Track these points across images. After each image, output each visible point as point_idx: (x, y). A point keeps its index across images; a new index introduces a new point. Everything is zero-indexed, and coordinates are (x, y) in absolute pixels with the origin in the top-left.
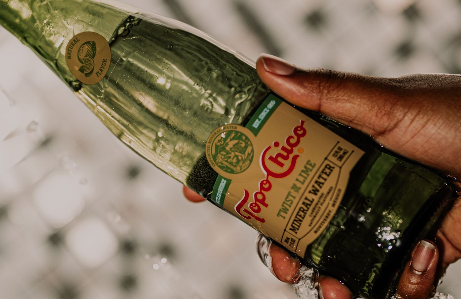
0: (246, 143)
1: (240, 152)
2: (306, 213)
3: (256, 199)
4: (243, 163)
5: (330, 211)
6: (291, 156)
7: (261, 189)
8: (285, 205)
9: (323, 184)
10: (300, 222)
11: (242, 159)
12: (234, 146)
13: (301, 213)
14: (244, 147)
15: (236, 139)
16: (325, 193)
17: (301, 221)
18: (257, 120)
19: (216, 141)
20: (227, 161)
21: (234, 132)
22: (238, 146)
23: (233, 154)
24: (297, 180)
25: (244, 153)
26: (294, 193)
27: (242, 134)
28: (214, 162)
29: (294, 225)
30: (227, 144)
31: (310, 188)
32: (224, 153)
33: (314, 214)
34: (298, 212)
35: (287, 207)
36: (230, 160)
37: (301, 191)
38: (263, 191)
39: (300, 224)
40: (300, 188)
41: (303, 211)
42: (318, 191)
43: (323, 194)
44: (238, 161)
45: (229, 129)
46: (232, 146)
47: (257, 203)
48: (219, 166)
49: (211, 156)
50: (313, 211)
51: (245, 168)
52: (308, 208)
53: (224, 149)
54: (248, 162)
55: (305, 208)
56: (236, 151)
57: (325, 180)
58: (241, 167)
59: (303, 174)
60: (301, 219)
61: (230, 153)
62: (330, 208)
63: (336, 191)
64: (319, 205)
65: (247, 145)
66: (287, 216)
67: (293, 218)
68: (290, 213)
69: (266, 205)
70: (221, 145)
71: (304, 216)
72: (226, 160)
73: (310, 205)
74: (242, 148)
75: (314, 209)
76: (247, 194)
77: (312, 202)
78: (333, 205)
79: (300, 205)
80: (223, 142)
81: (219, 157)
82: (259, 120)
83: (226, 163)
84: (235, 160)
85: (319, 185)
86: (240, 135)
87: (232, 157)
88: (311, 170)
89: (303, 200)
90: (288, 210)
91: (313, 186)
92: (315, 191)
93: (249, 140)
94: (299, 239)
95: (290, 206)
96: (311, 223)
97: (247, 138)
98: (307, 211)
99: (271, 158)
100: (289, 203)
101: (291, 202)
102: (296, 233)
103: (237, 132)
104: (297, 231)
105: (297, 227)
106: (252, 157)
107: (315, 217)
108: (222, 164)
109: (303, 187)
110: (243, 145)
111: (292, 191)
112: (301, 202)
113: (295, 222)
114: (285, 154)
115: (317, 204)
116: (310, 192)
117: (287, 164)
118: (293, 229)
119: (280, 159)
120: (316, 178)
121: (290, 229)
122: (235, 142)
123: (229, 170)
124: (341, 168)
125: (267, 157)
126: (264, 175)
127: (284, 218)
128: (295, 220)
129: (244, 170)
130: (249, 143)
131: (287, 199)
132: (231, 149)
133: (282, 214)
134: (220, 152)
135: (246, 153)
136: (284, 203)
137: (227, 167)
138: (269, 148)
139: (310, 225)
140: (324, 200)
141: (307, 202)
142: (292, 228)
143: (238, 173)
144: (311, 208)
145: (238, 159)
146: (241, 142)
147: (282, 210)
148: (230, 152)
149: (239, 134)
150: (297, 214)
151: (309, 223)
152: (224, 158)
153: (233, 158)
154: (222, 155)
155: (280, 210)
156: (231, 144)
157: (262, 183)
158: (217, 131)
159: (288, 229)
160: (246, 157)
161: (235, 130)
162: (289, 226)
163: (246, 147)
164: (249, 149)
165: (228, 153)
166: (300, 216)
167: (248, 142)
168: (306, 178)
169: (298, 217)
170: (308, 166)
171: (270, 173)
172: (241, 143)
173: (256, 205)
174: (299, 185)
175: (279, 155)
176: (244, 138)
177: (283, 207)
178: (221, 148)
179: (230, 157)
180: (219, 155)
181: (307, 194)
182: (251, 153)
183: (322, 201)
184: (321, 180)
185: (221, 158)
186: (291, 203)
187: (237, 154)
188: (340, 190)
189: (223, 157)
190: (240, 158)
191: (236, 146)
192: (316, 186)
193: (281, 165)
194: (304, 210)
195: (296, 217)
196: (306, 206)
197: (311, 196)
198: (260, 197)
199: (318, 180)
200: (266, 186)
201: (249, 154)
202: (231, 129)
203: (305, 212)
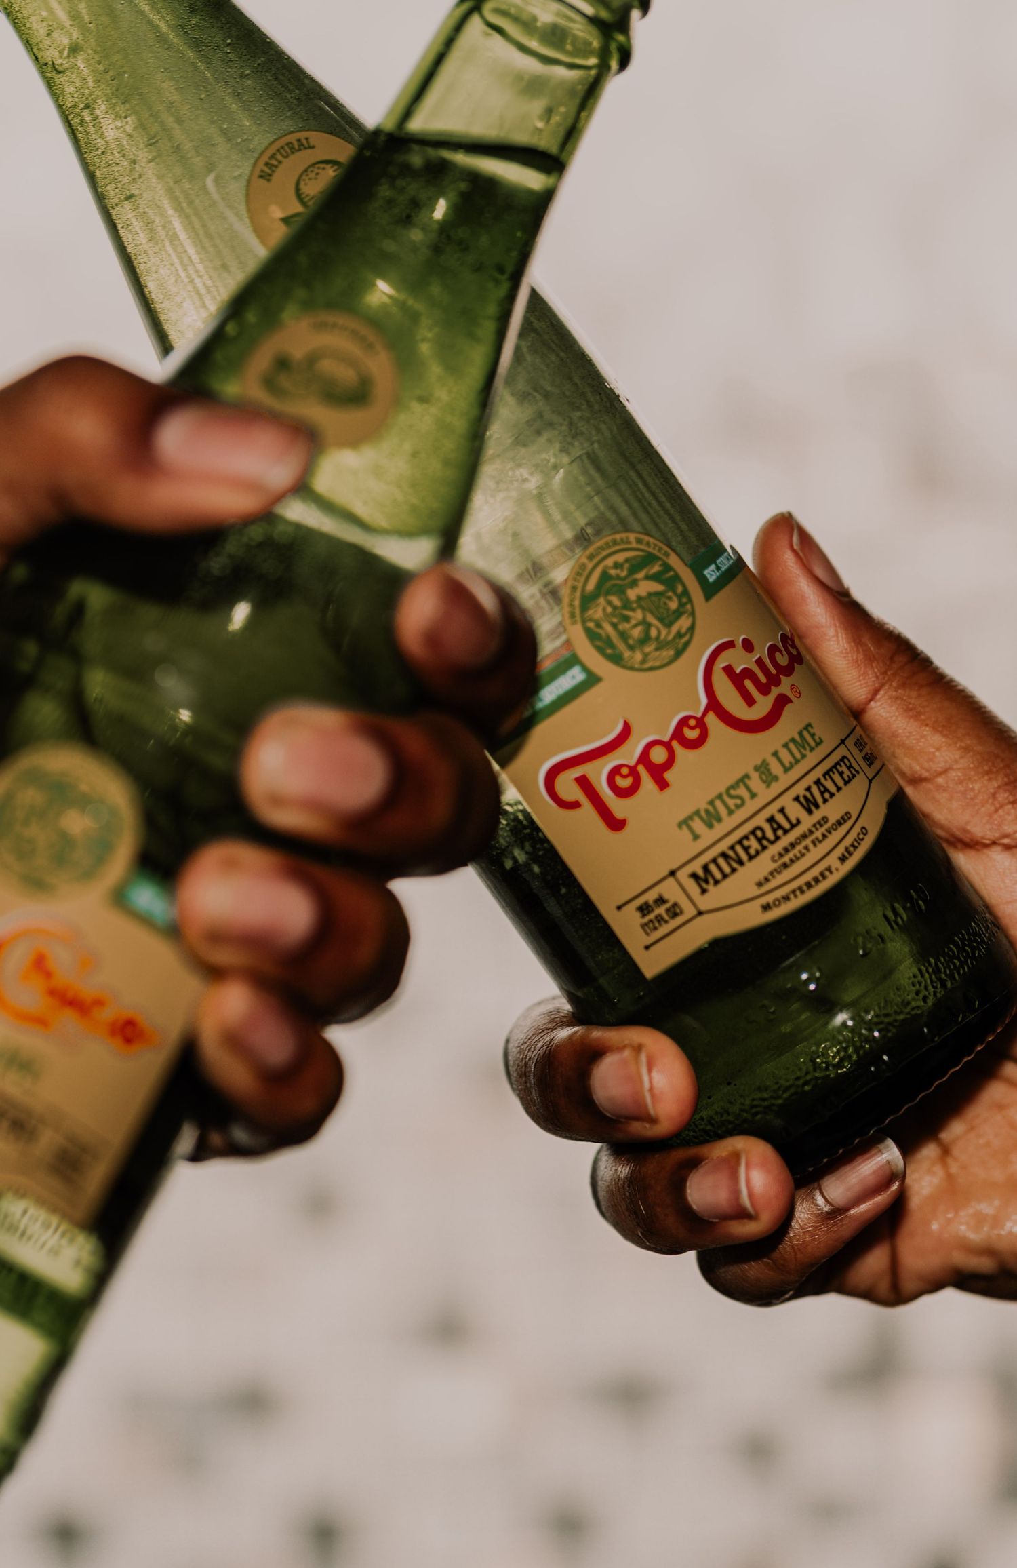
0: (681, 605)
1: (661, 620)
2: (764, 848)
3: (644, 758)
4: (657, 649)
5: (829, 869)
6: (775, 691)
7: (674, 736)
8: (718, 803)
9: (832, 795)
10: (735, 865)
11: (657, 638)
12: (650, 595)
13: (753, 844)
14: (674, 612)
15: (661, 582)
16: (832, 820)
17: (741, 863)
18: (713, 567)
19: (609, 562)
20: (614, 626)
21: (660, 562)
22: (660, 600)
23: (639, 615)
24: (775, 754)
25: (669, 625)
26: (755, 783)
27: (677, 578)
28: (577, 611)
29: (712, 867)
30: (634, 583)
31: (800, 790)
32: (616, 601)
33: (786, 859)
34: (746, 837)
35: (723, 811)
36: (624, 626)
37: (776, 788)
38: (675, 744)
39: (734, 870)
40: (776, 778)
41: (759, 840)
42: (817, 806)
43: (825, 819)
44: (645, 640)
45: (651, 550)
46: (644, 594)
47: (641, 769)
48: (588, 631)
49: (578, 594)
50: (786, 850)
51: (657, 664)
52: (777, 838)
53: (621, 591)
54: (672, 653)
55: (770, 835)
56: (652, 613)
57: (839, 789)
58: (646, 656)
59: (792, 746)
60: (744, 857)
61: (633, 610)
62: (833, 860)
63: (857, 829)
64: (808, 842)
65: (682, 610)
66: (708, 836)
67: (723, 846)
68: (720, 830)
69: (663, 785)
70: (618, 577)
71: (758, 853)
72: (615, 620)
73: (786, 832)
74: (668, 609)
75: (793, 845)
76: (626, 731)
77: (793, 826)
78: (843, 859)
79: (760, 820)
80: (624, 574)
81: (598, 605)
82: (718, 568)
83: (608, 628)
84: (636, 633)
85: (822, 793)
86: (671, 578)
87: (633, 622)
88: (812, 749)
89: (772, 810)
90: (719, 820)
91: (808, 789)
92: (809, 805)
93: (690, 601)
94: (700, 913)
95: (731, 812)
96: (767, 880)
97: (686, 592)
98: (772, 843)
99: (728, 670)
100: (731, 803)
101: (738, 802)
102: (704, 891)
103: (667, 568)
104: (711, 887)
105: (718, 875)
106: (687, 644)
107: (785, 866)
108: (598, 625)
109: (785, 780)
110: (673, 605)
111: (755, 776)
112: (766, 814)
113: (721, 861)
114: (763, 679)
115: (804, 836)
116: (797, 799)
117: (764, 705)
118: (703, 879)
119: (748, 684)
120: (818, 773)
121: (694, 876)
122: (657, 587)
123: (609, 651)
124: (870, 781)
125: (721, 663)
126: (699, 701)
127: (696, 837)
128: (724, 855)
129: (651, 669)
130: (689, 607)
131: (732, 792)
132: (639, 598)
133: (698, 825)
134: (608, 593)
135: (674, 629)
136: (720, 797)
137: (608, 641)
138: (729, 645)
139: (760, 884)
140: (824, 836)
141: (780, 818)
142: (701, 873)
143: (632, 668)
144: (786, 840)
145: (647, 632)
146: (670, 594)
147: (703, 813)
148: (635, 605)
149: (672, 573)
150: (740, 842)
151: (760, 876)
152: (613, 615)
153: (635, 626)
154: (610, 603)
155: (697, 813)
156: (646, 587)
157: (684, 722)
158: (622, 540)
159: (683, 875)
160: (670, 637)
161: (664, 558)
162: (697, 866)
163: (678, 614)
164: (683, 623)
165: (627, 605)
166: (746, 849)
167: (686, 603)
168: (797, 761)
169: (738, 848)
170: (805, 733)
171: (714, 705)
172: (670, 598)
173: (633, 772)
174: (776, 768)
175: (747, 673)
176: (680, 589)
177: (710, 808)
178: (614, 585)
179: (627, 619)
180: (602, 600)
181: (787, 801)
182: (685, 634)
183: (818, 834)
184: (829, 784)
185: (604, 610)
186: (738, 807)
187: (651, 619)
188: (864, 831)
189: (609, 610)
190: (653, 633)
191: (654, 598)
192: (815, 790)
193: (750, 701)
194: (764, 837)
195: (732, 848)
196: (774, 831)
197: (795, 811)
198: (659, 755)
199: (823, 780)
200: (691, 734)
201: (679, 635)
202: (656, 552)
203: (765, 843)
